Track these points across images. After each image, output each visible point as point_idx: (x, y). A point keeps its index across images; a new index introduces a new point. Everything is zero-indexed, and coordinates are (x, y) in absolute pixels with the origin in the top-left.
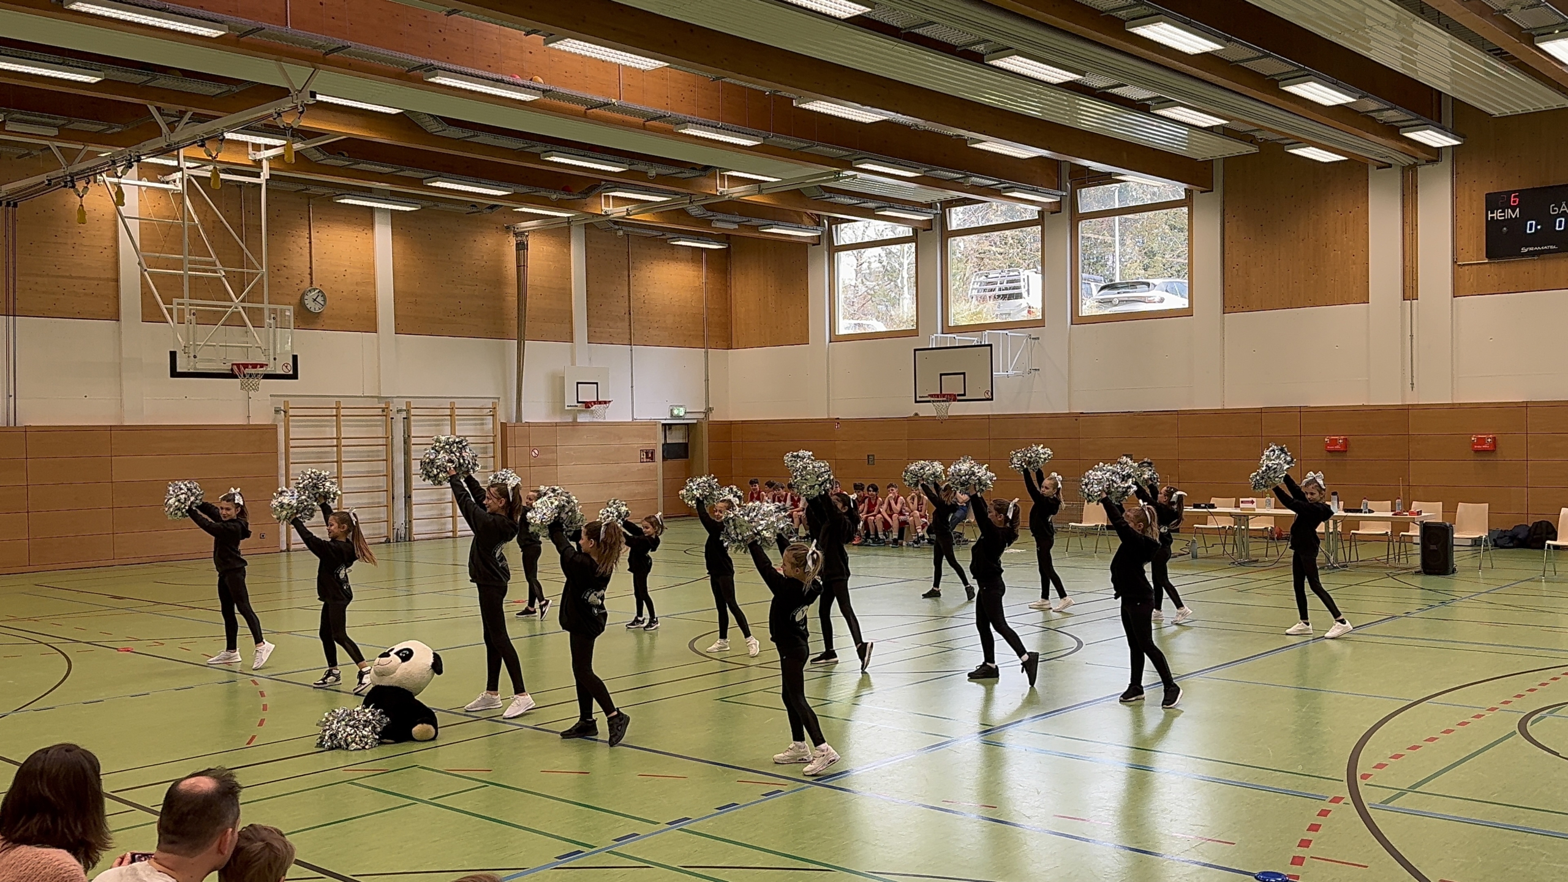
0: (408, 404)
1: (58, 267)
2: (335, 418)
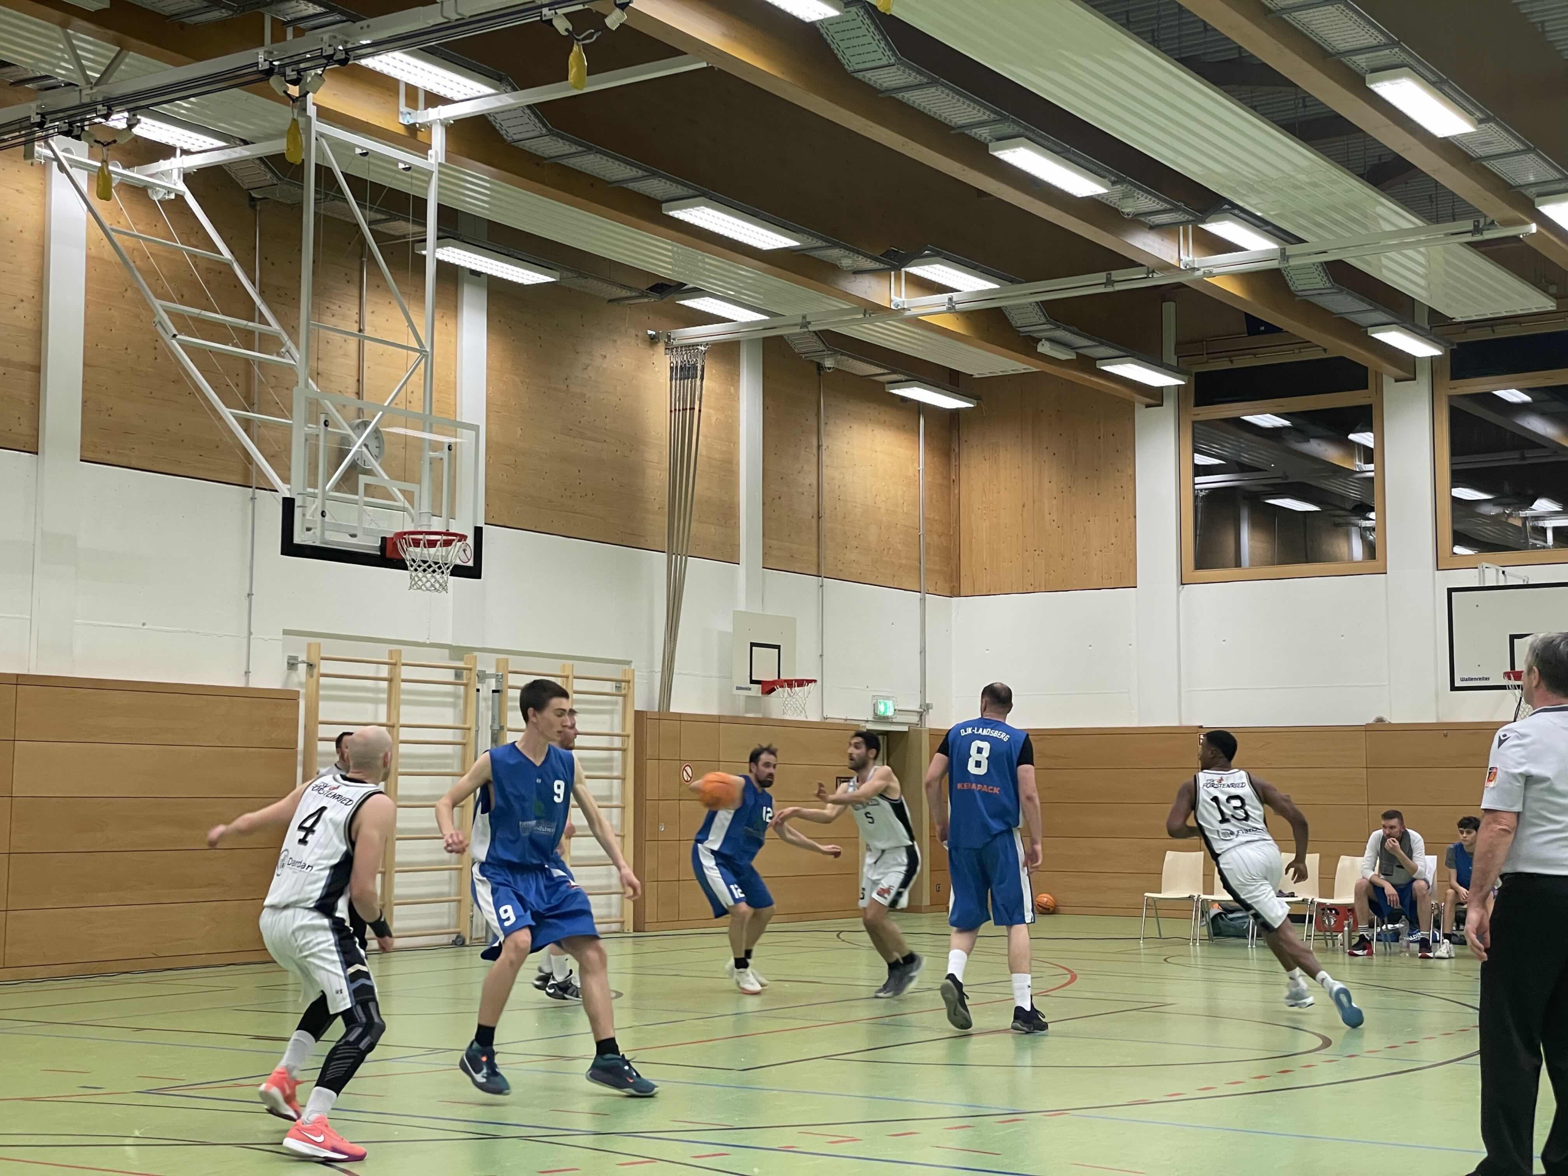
0: (501, 664)
2: (385, 684)
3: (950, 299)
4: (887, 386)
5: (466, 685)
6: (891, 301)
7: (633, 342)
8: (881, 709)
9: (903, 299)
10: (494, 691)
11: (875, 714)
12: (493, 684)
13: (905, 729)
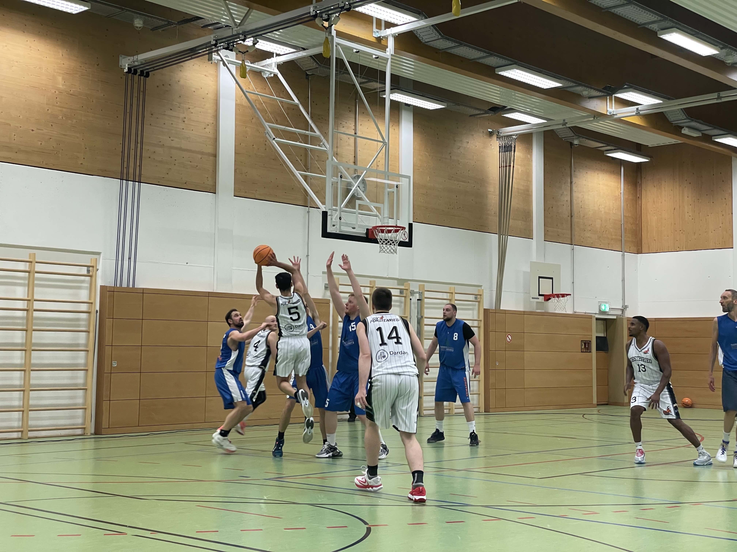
0: (421, 287)
1: (171, 138)
3: (637, 109)
4: (605, 152)
5: (405, 297)
6: (607, 111)
7: (481, 135)
8: (603, 308)
9: (614, 109)
10: (418, 300)
11: (600, 310)
12: (417, 296)
13: (615, 317)
